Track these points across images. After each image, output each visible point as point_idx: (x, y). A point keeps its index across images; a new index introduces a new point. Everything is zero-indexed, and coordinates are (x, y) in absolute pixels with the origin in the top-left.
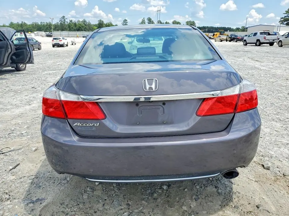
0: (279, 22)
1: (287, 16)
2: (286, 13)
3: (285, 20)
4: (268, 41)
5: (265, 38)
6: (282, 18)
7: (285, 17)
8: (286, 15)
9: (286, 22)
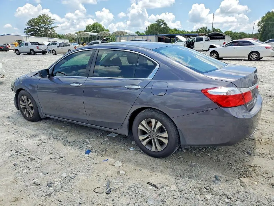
0: (24, 33)
1: (30, 27)
2: (28, 25)
3: (29, 31)
4: (41, 50)
5: (38, 48)
6: (25, 29)
7: (28, 28)
8: (28, 26)
9: (30, 33)
